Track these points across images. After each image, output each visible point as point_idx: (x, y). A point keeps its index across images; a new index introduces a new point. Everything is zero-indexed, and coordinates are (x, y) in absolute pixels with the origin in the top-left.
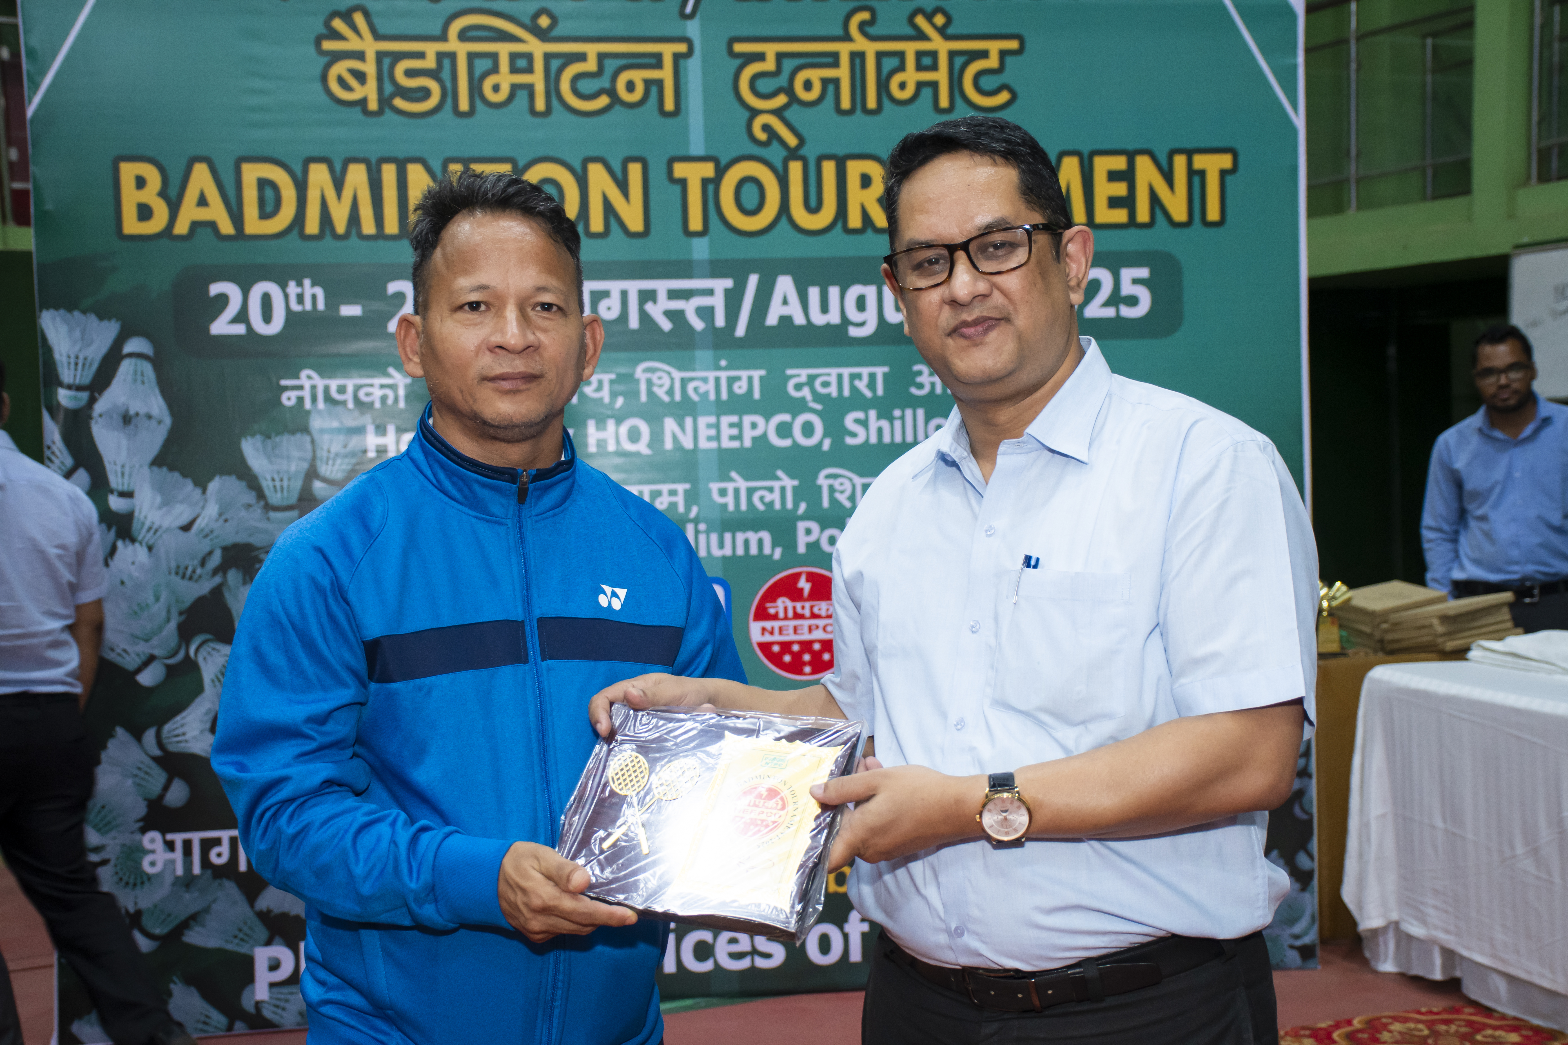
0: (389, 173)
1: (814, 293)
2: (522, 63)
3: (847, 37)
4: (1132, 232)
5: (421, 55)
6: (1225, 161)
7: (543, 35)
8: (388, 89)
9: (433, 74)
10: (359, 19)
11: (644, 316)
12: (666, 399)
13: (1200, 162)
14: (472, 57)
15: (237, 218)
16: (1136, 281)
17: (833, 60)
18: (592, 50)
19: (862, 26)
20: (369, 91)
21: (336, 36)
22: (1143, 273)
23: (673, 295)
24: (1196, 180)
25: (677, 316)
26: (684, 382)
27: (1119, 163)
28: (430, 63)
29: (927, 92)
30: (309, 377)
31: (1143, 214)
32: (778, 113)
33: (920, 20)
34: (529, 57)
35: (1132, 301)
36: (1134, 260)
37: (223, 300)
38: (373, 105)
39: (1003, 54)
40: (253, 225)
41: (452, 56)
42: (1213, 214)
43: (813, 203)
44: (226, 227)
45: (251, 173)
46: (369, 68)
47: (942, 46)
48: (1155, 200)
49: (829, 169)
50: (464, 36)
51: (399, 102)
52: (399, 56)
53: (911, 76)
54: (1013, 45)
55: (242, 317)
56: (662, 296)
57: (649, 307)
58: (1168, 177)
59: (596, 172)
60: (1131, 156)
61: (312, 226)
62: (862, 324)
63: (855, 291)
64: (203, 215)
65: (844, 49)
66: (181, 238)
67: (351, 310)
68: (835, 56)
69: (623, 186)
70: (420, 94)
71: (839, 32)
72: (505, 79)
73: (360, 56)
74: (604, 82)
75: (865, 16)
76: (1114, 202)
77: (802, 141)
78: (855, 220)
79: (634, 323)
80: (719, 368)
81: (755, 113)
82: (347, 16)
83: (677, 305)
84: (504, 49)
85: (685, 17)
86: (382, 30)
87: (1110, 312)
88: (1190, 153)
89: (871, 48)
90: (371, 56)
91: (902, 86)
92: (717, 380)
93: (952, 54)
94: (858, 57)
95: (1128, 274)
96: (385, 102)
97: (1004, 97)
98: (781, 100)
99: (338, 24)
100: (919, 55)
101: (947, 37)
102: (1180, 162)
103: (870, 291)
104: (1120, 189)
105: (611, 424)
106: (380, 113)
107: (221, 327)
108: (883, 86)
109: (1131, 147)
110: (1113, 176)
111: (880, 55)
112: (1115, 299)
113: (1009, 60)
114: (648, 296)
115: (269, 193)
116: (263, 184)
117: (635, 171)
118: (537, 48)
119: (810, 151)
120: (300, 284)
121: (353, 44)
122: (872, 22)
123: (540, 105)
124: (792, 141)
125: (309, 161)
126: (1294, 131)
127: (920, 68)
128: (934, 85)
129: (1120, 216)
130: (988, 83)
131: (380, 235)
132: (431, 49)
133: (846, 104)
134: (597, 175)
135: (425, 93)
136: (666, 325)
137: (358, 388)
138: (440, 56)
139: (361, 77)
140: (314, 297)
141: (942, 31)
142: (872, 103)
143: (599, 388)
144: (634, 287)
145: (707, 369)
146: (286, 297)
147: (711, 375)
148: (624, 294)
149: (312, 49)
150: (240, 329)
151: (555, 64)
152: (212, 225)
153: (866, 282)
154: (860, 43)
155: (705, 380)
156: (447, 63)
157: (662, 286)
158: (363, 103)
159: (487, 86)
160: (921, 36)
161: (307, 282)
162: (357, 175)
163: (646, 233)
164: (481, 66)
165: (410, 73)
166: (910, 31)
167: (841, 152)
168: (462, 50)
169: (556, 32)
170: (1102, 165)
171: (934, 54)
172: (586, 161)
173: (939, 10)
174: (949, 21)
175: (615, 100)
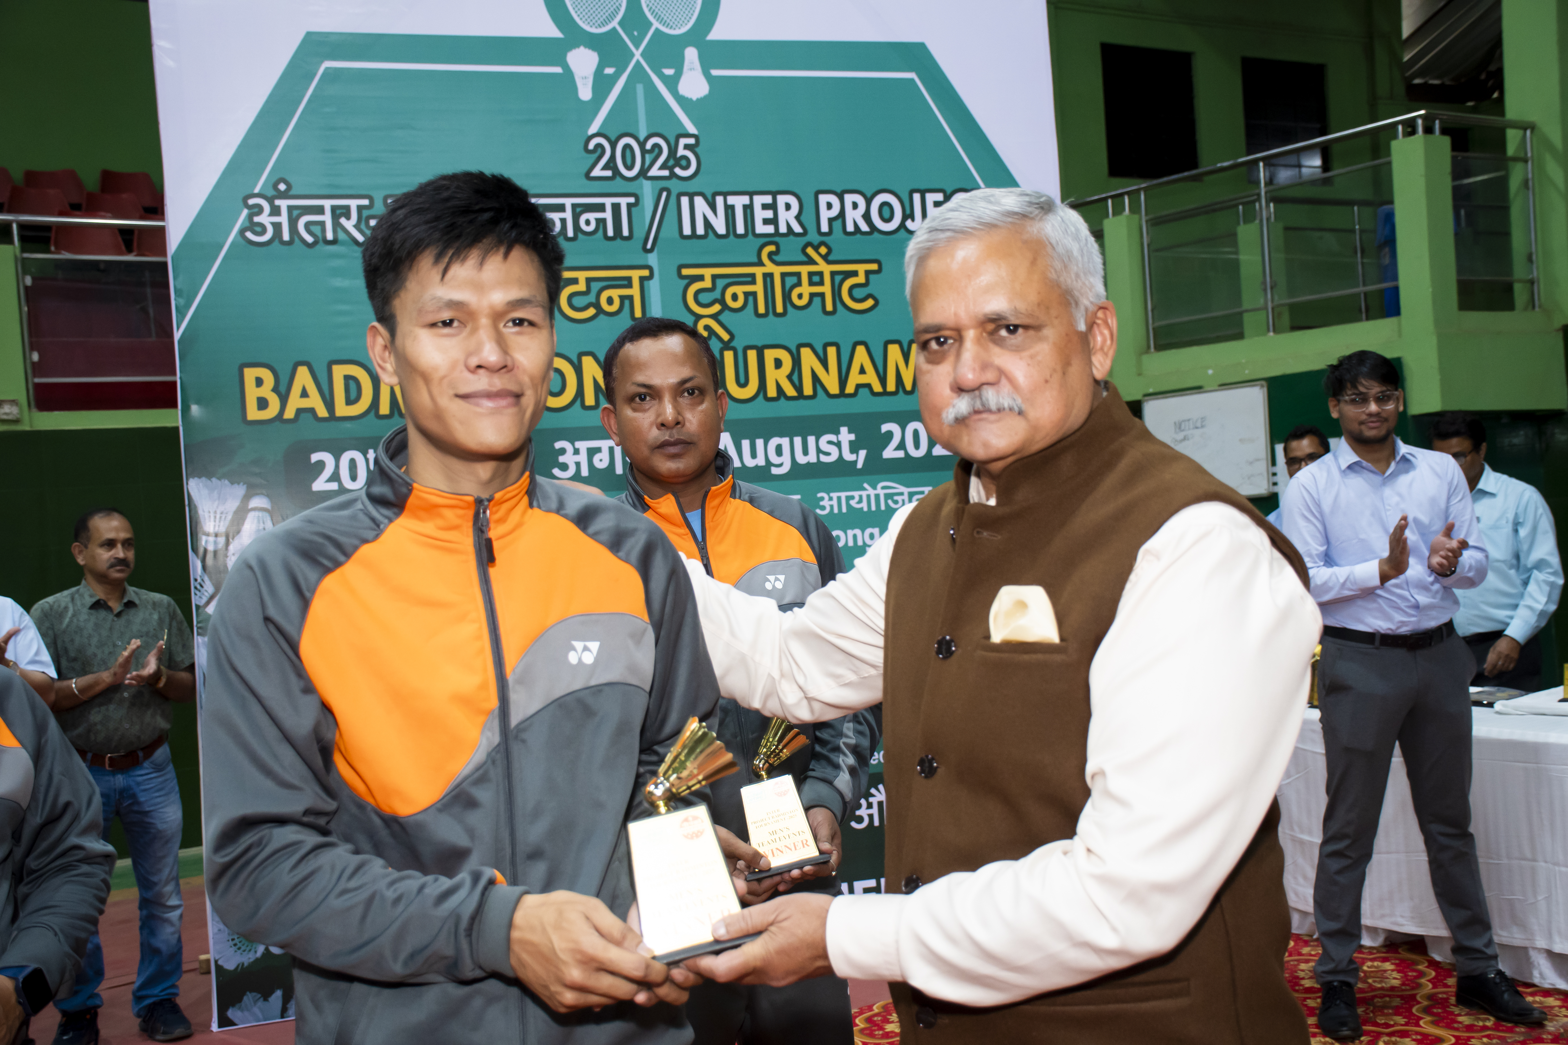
1: (746, 444)
3: (760, 264)
15: (330, 404)
17: (751, 279)
18: (582, 276)
19: (770, 255)
29: (817, 301)
32: (714, 317)
33: (810, 251)
37: (321, 466)
39: (868, 273)
40: (342, 409)
43: (742, 380)
44: (322, 412)
45: (339, 372)
47: (826, 269)
49: (752, 355)
53: (806, 289)
54: (874, 267)
55: (335, 477)
59: (588, 362)
61: (385, 409)
62: (781, 465)
63: (774, 442)
64: (305, 403)
65: (759, 271)
66: (289, 421)
68: (753, 276)
71: (755, 260)
74: (591, 298)
75: (772, 248)
77: (732, 337)
78: (772, 392)
81: (699, 317)
85: (646, 251)
89: (777, 271)
91: (800, 296)
93: (833, 274)
94: (768, 277)
97: (870, 303)
98: (717, 308)
100: (811, 274)
101: (829, 262)
103: (785, 442)
107: (320, 485)
108: (787, 297)
111: (784, 275)
113: (872, 277)
115: (352, 385)
116: (348, 378)
119: (738, 344)
122: (777, 252)
124: (726, 337)
127: (811, 283)
128: (822, 295)
130: (859, 293)
133: (762, 310)
134: (589, 365)
141: (825, 258)
142: (780, 309)
146: (367, 460)
150: (334, 486)
152: (312, 411)
153: (781, 435)
154: (770, 267)
160: (812, 262)
166: (805, 259)
167: (760, 344)
171: (821, 274)
172: (581, 355)
173: (823, 243)
174: (830, 251)
175: (600, 311)
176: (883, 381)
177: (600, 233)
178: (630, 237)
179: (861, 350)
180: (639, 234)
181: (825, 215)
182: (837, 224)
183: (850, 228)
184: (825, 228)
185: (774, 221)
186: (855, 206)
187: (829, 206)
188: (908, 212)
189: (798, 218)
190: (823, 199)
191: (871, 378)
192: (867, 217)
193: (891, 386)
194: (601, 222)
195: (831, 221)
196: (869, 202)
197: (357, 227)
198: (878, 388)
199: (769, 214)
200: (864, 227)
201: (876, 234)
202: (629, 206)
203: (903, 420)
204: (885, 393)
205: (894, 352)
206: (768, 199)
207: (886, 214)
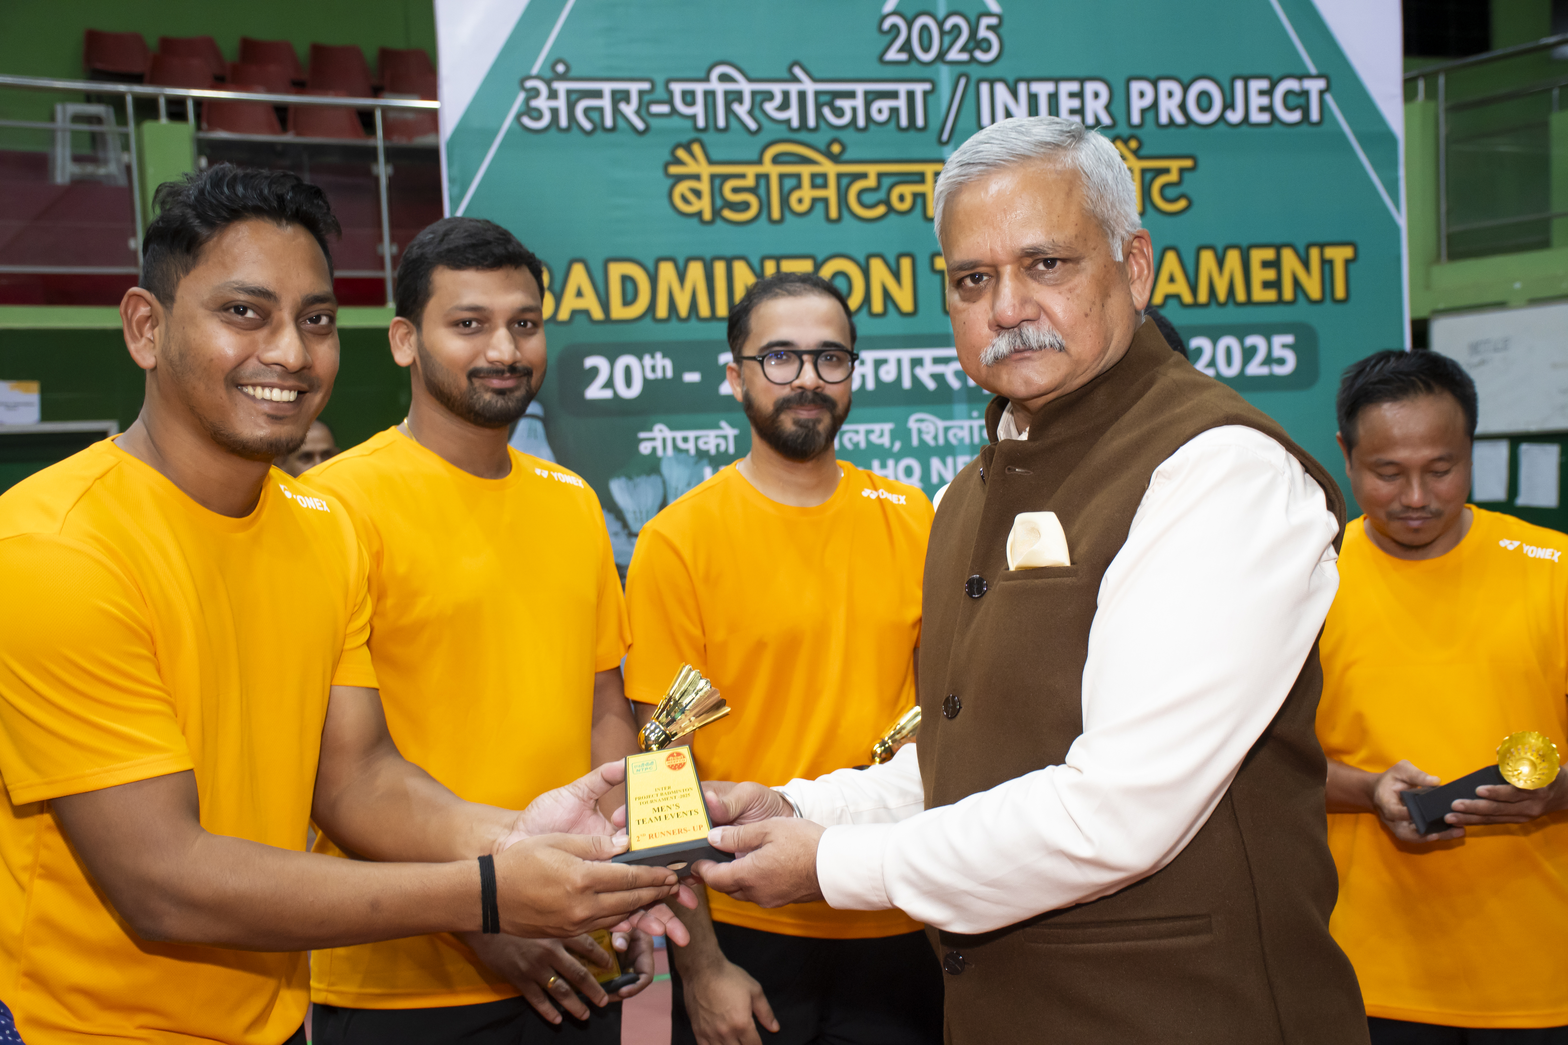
0: (720, 268)
2: (819, 181)
4: (1280, 309)
5: (742, 176)
6: (1348, 252)
7: (835, 159)
8: (719, 202)
9: (753, 190)
10: (696, 148)
11: (915, 379)
12: (932, 443)
13: (1330, 253)
14: (782, 177)
15: (605, 306)
16: (1285, 346)
18: (872, 170)
20: (704, 205)
21: (679, 162)
22: (1289, 339)
23: (937, 361)
24: (1327, 267)
25: (939, 378)
26: (946, 430)
27: (1269, 254)
28: (750, 182)
30: (661, 431)
31: (1288, 294)
34: (824, 176)
35: (1281, 361)
36: (1282, 329)
37: (594, 372)
38: (707, 216)
39: (1182, 171)
40: (618, 311)
41: (767, 177)
42: (1340, 293)
44: (597, 314)
45: (616, 271)
46: (704, 186)
47: (1136, 165)
48: (1297, 283)
50: (776, 160)
51: (727, 214)
52: (726, 177)
54: (1188, 163)
55: (609, 384)
56: (928, 362)
57: (919, 371)
58: (1306, 263)
59: (877, 266)
60: (1278, 248)
61: (662, 311)
64: (580, 304)
66: (563, 323)
67: (692, 377)
69: (897, 275)
70: (742, 207)
72: (807, 193)
73: (697, 177)
74: (881, 195)
76: (1267, 285)
79: (907, 383)
80: (970, 417)
82: (688, 148)
83: (939, 369)
84: (806, 171)
85: (941, 143)
86: (715, 156)
87: (1264, 371)
88: (1322, 246)
90: (706, 179)
92: (971, 428)
93: (1143, 171)
95: (1279, 340)
96: (716, 213)
97: (1182, 204)
99: (681, 154)
101: (1140, 158)
102: (1314, 253)
104: (1270, 274)
105: (891, 463)
106: (712, 222)
107: (595, 392)
109: (1278, 240)
110: (1266, 264)
112: (1269, 360)
113: (1185, 175)
114: (917, 362)
115: (629, 286)
116: (626, 279)
117: (906, 264)
118: (831, 169)
120: (653, 357)
121: (691, 168)
123: (834, 213)
125: (659, 260)
126: (1396, 229)
129: (1270, 295)
130: (1171, 193)
131: (713, 317)
132: (751, 171)
134: (878, 268)
135: (746, 206)
136: (931, 385)
137: (697, 439)
138: (758, 177)
139: (698, 194)
140: (664, 368)
141: (1135, 153)
143: (882, 435)
144: (906, 355)
145: (962, 418)
146: (643, 367)
147: (966, 424)
148: (899, 362)
149: (660, 174)
150: (608, 394)
151: (845, 181)
152: (586, 313)
155: (961, 428)
156: (763, 182)
157: (927, 354)
158: (699, 214)
159: (793, 199)
161: (658, 356)
162: (696, 271)
163: (914, 313)
164: (789, 183)
165: (736, 190)
168: (774, 171)
169: (847, 156)
170: (1258, 256)
172: (869, 257)
173: (1132, 137)
174: (1141, 144)
175: (890, 209)
176: (1194, 290)
177: (893, 124)
178: (924, 129)
179: (1171, 257)
180: (935, 125)
181: (1137, 105)
182: (1150, 116)
183: (1164, 119)
184: (1136, 119)
185: (1080, 112)
186: (1170, 94)
187: (1142, 95)
188: (1229, 100)
189: (1108, 108)
190: (1136, 87)
191: (1181, 287)
192: (1183, 107)
193: (1203, 297)
194: (894, 112)
195: (1143, 111)
196: (1185, 89)
197: (638, 113)
198: (1187, 298)
199: (1075, 103)
200: (1179, 119)
201: (1192, 128)
202: (926, 94)
203: (1214, 336)
204: (1196, 305)
205: (1207, 259)
206: (1074, 87)
207: (1204, 103)
